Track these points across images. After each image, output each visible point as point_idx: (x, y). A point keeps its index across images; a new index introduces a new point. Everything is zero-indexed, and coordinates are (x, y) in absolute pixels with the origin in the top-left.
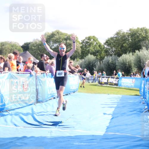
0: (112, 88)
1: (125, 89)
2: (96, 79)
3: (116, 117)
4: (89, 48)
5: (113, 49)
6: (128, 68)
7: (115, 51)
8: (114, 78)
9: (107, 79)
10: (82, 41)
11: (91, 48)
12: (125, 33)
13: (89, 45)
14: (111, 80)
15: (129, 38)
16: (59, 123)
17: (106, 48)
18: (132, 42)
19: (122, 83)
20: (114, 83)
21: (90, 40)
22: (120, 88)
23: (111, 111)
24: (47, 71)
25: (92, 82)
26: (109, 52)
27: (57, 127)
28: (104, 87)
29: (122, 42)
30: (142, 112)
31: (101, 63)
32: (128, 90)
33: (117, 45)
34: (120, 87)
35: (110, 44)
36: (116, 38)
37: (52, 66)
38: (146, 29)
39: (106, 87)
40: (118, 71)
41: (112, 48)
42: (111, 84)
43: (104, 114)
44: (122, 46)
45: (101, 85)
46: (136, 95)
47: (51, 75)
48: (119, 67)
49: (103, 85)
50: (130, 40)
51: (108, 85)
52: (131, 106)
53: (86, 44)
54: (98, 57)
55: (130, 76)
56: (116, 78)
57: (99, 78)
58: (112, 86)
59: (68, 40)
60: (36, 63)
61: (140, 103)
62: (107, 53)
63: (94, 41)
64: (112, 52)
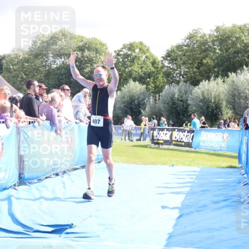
1: (206, 153)
2: (146, 132)
3: (187, 214)
4: (130, 68)
5: (181, 69)
6: (213, 110)
7: (185, 73)
8: (183, 131)
9: (169, 133)
10: (115, 52)
11: (136, 68)
12: (207, 37)
13: (130, 61)
14: (177, 135)
15: (215, 47)
16: (68, 228)
17: (168, 67)
18: (221, 54)
19: (202, 141)
20: (185, 141)
21: (134, 51)
22: (197, 152)
23: (178, 200)
24: (42, 116)
25: (138, 140)
26: (173, 77)
27: (63, 235)
28: (163, 151)
29: (200, 54)
31: (157, 99)
32: (213, 157)
33: (190, 62)
34: (197, 150)
35: (176, 60)
36: (187, 45)
37: (52, 107)
39: (168, 149)
41: (179, 67)
42: (178, 143)
43: (163, 207)
44: (201, 64)
45: (157, 146)
46: (231, 167)
47: (51, 124)
48: (194, 108)
49: (161, 147)
50: (217, 51)
51: (172, 147)
52: (219, 190)
53: (125, 58)
54: (150, 87)
55: (219, 128)
56: (188, 132)
57: (152, 132)
58: (179, 147)
59: (86, 50)
60: (18, 99)
61: (239, 183)
62: (169, 79)
63: (142, 53)
64: (180, 75)
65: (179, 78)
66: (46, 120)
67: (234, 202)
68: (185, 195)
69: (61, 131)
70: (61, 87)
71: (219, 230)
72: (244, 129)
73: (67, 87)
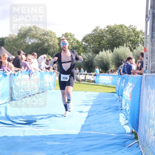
0: (90, 86)
1: (102, 86)
5: (91, 45)
6: (106, 65)
7: (93, 47)
8: (91, 75)
9: (84, 76)
12: (103, 30)
14: (88, 77)
16: (33, 122)
17: (84, 44)
18: (109, 39)
19: (100, 80)
20: (92, 80)
21: (68, 37)
22: (98, 85)
23: (89, 108)
26: (87, 49)
27: (31, 126)
28: (82, 85)
29: (100, 38)
30: (118, 110)
35: (88, 41)
36: (94, 34)
39: (84, 84)
40: (96, 68)
42: (89, 81)
45: (79, 82)
46: (114, 93)
48: (97, 64)
49: (81, 82)
51: (86, 82)
52: (108, 103)
55: (108, 73)
56: (94, 75)
58: (89, 83)
61: (117, 100)
62: (85, 50)
64: (91, 48)
65: (90, 50)
67: (114, 109)
68: (90, 106)
70: (32, 53)
72: (119, 74)
73: (36, 54)
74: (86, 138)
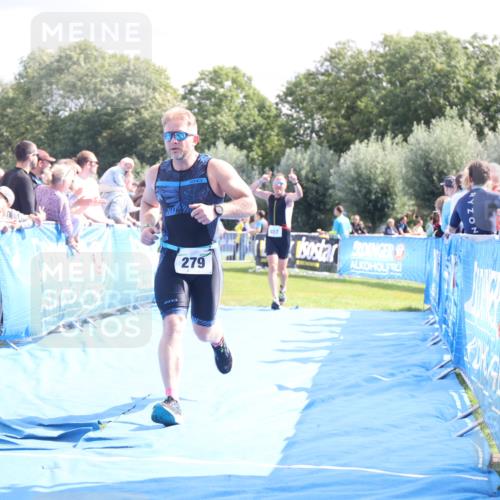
0: (313, 283)
1: (363, 283)
2: (247, 243)
3: (323, 401)
4: (214, 119)
5: (313, 120)
7: (323, 128)
8: (318, 240)
10: (184, 87)
12: (366, 56)
13: (215, 105)
14: (306, 249)
15: (380, 76)
16: (89, 430)
17: (288, 116)
18: (391, 91)
19: (354, 260)
20: (320, 260)
21: (221, 84)
22: (344, 281)
23: (306, 375)
25: (229, 258)
26: (298, 134)
27: (82, 443)
29: (352, 90)
32: (376, 290)
33: (332, 104)
34: (347, 278)
35: (304, 101)
36: (326, 73)
37: (58, 193)
38: (448, 41)
40: (336, 212)
41: (310, 115)
42: (307, 264)
44: (352, 109)
46: (410, 310)
47: (57, 228)
48: (340, 194)
50: (385, 84)
52: (387, 353)
54: (253, 155)
55: (386, 233)
56: (327, 242)
57: (257, 242)
58: (310, 273)
59: (128, 83)
61: (425, 340)
62: (291, 139)
63: (237, 88)
64: (312, 132)
65: (311, 137)
66: (48, 219)
67: (416, 376)
68: (319, 364)
69: (77, 242)
71: (383, 431)
72: (434, 235)
74: (303, 488)
